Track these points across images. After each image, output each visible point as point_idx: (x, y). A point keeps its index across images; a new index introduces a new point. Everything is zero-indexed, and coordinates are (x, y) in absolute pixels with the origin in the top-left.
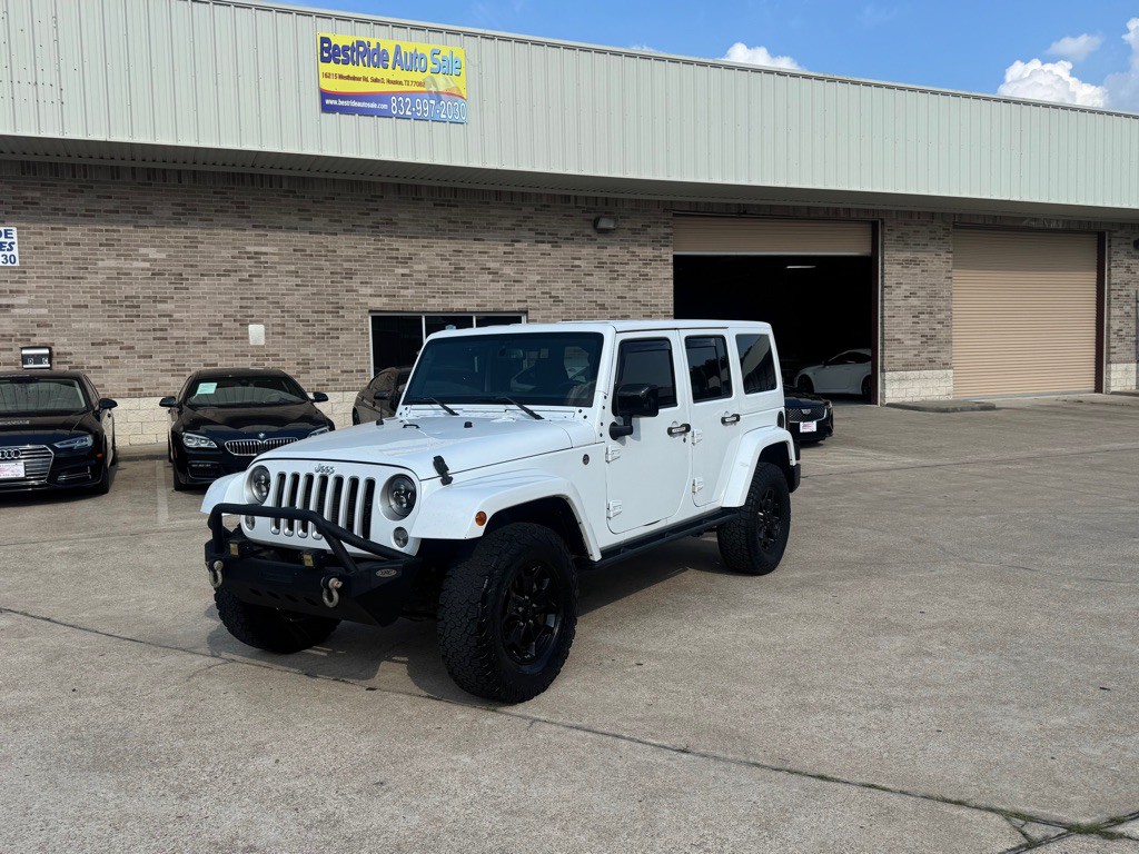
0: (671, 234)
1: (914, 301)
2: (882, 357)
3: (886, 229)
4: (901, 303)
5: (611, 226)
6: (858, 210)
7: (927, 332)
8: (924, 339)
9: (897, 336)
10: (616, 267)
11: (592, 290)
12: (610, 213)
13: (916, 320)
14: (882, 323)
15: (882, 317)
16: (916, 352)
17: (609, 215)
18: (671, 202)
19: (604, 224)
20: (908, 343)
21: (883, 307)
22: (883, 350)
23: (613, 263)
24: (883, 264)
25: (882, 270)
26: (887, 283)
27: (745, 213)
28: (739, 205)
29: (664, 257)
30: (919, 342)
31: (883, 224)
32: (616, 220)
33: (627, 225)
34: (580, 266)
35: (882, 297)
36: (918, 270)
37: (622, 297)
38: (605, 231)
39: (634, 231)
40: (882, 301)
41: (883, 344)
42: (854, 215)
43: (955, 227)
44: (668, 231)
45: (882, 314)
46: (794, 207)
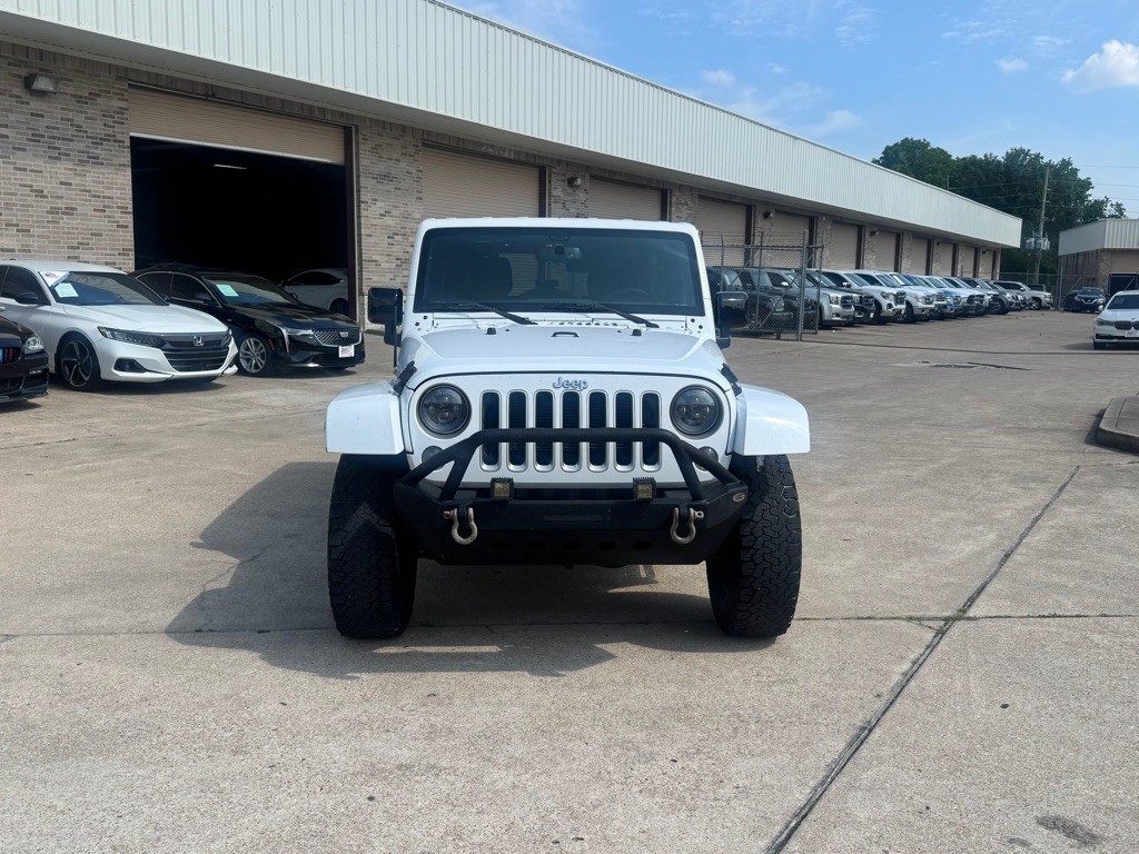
0: (127, 109)
1: (388, 221)
2: (361, 279)
3: (361, 137)
4: (377, 221)
5: (51, 89)
6: (333, 112)
7: (401, 255)
8: (399, 262)
9: (374, 258)
10: (57, 143)
11: (25, 170)
12: (46, 71)
13: (391, 241)
14: (360, 242)
15: (360, 235)
16: (391, 276)
17: (46, 72)
18: (126, 69)
19: (42, 83)
20: (384, 265)
21: (359, 224)
22: (361, 271)
23: (53, 138)
24: (358, 176)
25: (358, 183)
26: (363, 198)
27: (213, 96)
28: (206, 85)
29: (119, 137)
30: (394, 265)
31: (357, 131)
32: (56, 80)
33: (70, 90)
34: (7, 137)
35: (359, 212)
36: (391, 187)
37: (66, 184)
38: (42, 94)
39: (80, 99)
40: (359, 217)
41: (361, 265)
42: (329, 117)
43: (424, 145)
44: (123, 104)
45: (359, 231)
46: (267, 97)
